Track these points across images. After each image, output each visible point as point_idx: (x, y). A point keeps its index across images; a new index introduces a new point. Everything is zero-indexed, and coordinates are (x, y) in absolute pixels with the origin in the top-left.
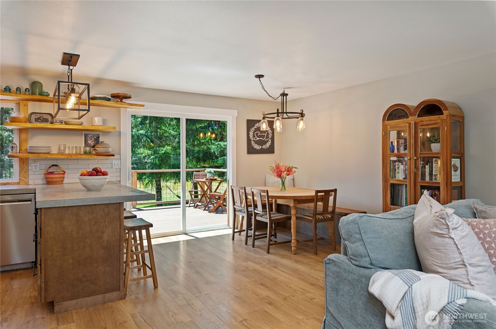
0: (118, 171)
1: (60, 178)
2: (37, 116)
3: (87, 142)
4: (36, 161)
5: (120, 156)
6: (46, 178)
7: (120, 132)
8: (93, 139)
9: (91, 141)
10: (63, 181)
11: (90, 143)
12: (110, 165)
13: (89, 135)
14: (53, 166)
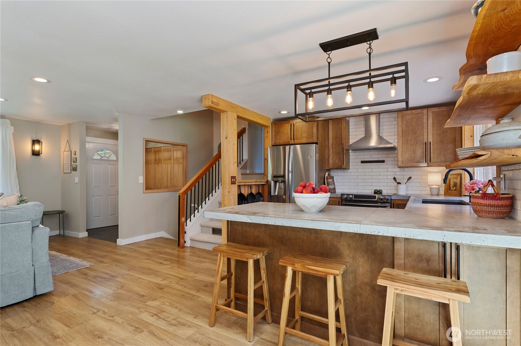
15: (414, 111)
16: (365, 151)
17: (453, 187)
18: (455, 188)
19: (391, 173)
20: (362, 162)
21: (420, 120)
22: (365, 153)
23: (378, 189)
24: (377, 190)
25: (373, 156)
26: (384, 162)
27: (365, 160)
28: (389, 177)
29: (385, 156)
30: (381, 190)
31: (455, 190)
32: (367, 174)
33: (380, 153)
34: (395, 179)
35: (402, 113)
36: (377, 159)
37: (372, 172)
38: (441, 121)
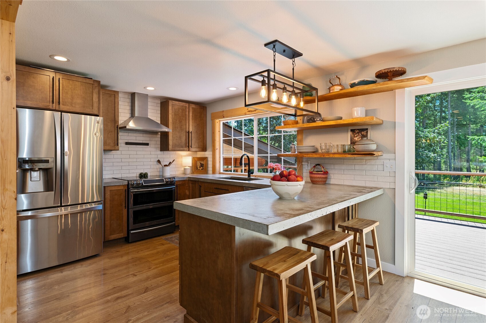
0: (393, 175)
1: (324, 178)
2: (309, 117)
3: (354, 139)
4: (308, 160)
5: (394, 154)
6: (311, 177)
7: (395, 122)
8: (360, 134)
9: (358, 137)
10: (326, 181)
11: (356, 140)
12: (380, 168)
13: (355, 131)
14: (316, 165)
15: (180, 103)
16: (130, 131)
17: (200, 167)
18: (202, 168)
19: (153, 156)
20: (127, 143)
21: (184, 111)
22: (130, 134)
23: (144, 172)
24: (142, 173)
25: (138, 138)
26: (148, 145)
27: (130, 141)
28: (152, 160)
29: (148, 139)
30: (146, 173)
31: (202, 169)
32: (131, 156)
33: (144, 135)
34: (159, 161)
35: (172, 102)
36: (141, 142)
37: (137, 154)
38: (197, 116)
